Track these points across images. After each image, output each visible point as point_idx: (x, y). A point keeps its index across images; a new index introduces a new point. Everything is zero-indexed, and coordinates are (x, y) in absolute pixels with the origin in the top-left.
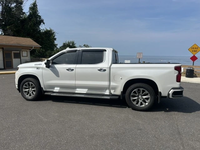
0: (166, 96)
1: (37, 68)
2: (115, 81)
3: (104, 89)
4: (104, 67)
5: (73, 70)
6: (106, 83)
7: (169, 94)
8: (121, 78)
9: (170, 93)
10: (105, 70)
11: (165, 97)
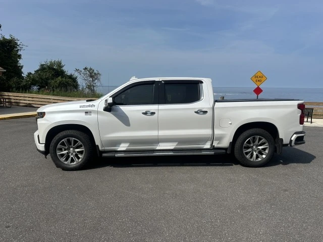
0: (288, 144)
1: (86, 113)
2: (220, 127)
3: (203, 140)
4: (204, 108)
5: (153, 113)
6: (207, 132)
7: (291, 141)
8: (230, 123)
9: (292, 139)
10: (205, 112)
11: (286, 145)
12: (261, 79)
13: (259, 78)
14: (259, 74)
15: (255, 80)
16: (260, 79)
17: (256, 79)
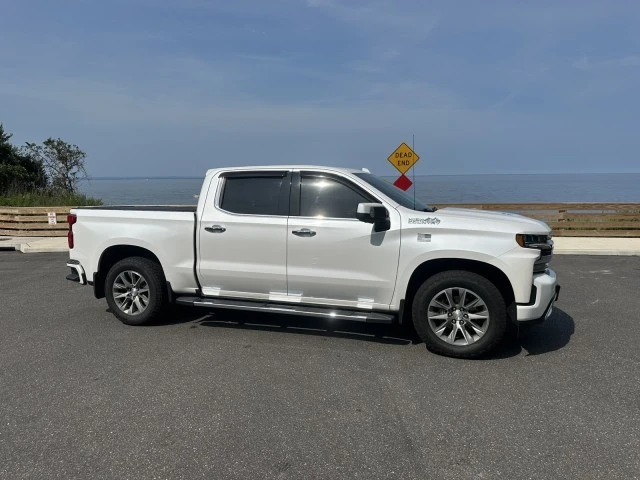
12: (409, 159)
13: (404, 157)
14: (403, 150)
15: (395, 161)
16: (405, 159)
17: (399, 159)
